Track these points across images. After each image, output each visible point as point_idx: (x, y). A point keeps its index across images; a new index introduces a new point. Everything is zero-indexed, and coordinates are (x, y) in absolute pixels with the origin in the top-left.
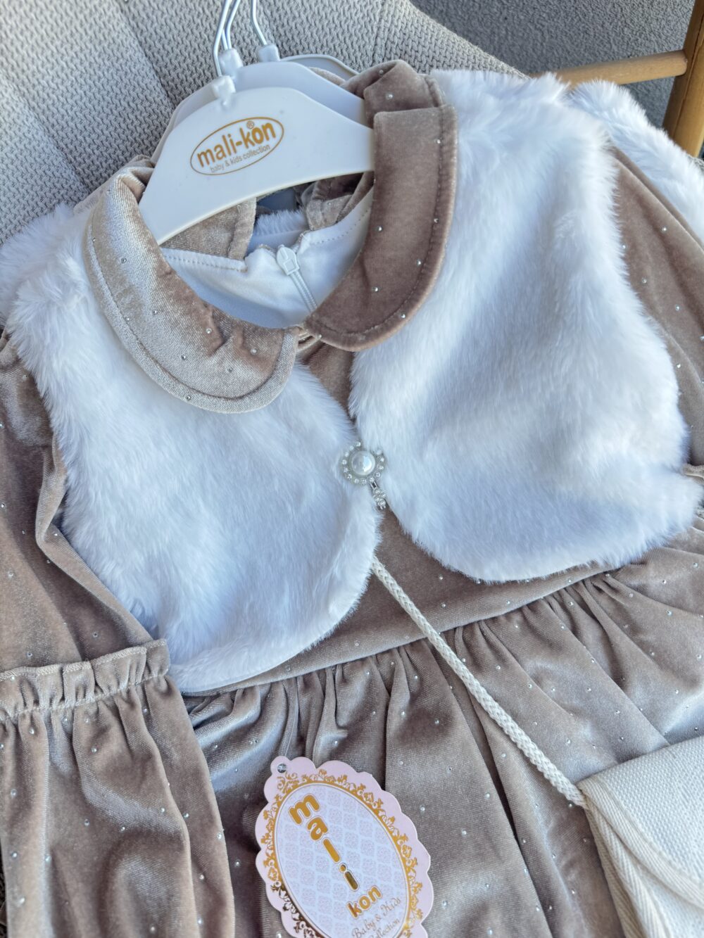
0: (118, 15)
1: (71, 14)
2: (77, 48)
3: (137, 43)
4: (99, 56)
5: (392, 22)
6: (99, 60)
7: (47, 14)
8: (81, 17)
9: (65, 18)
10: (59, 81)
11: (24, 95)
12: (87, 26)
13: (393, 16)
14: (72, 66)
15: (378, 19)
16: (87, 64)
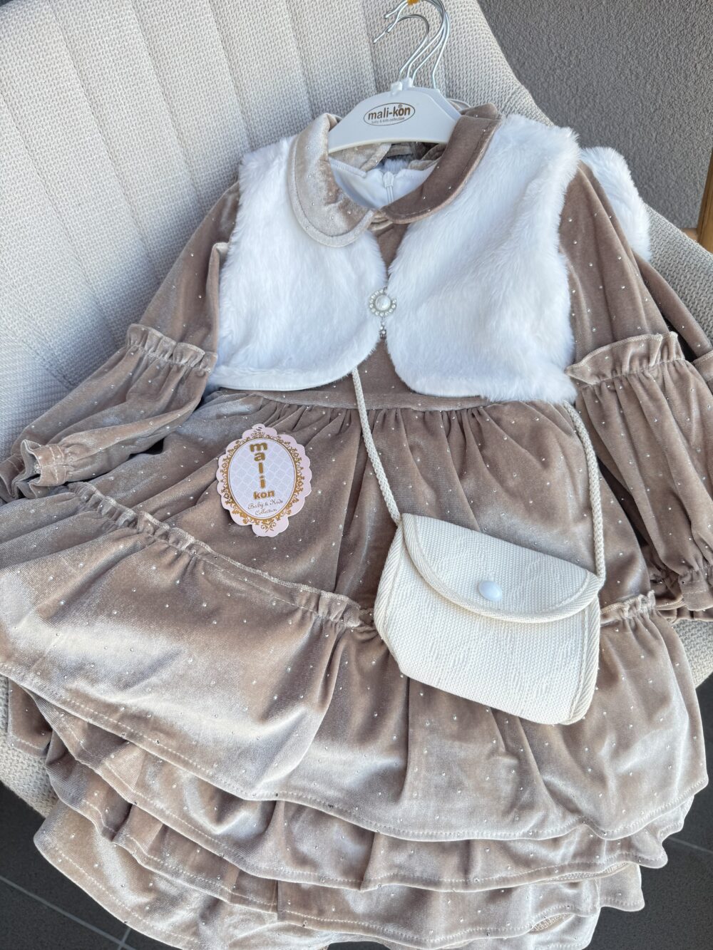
0: (369, 62)
1: (346, 54)
2: (342, 71)
3: (374, 78)
4: (352, 78)
7: (335, 50)
8: (350, 56)
9: (342, 55)
10: (327, 83)
11: (307, 85)
12: (351, 62)
16: (344, 80)
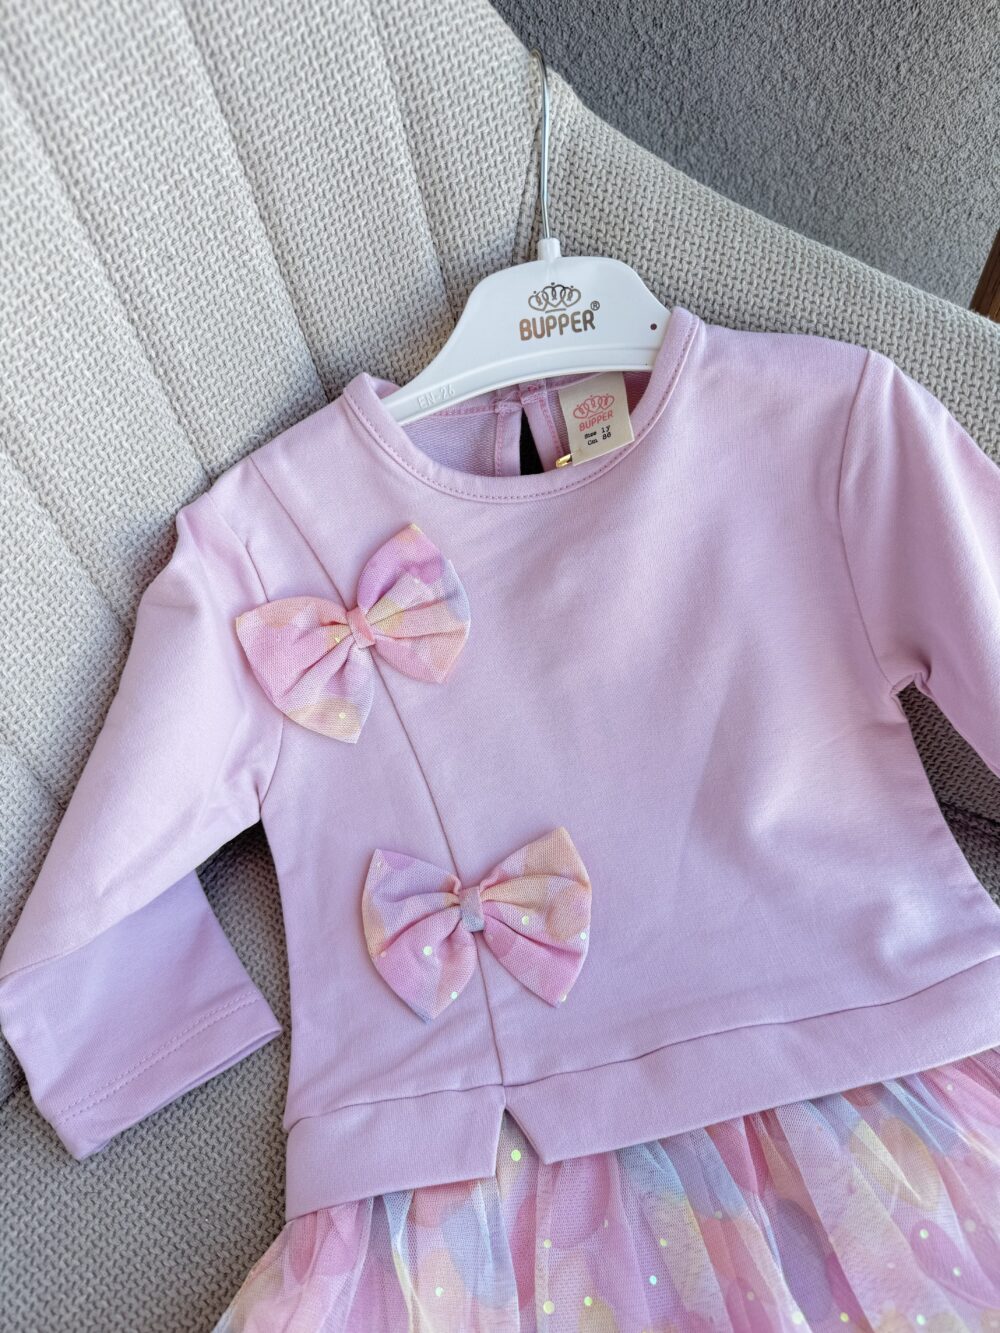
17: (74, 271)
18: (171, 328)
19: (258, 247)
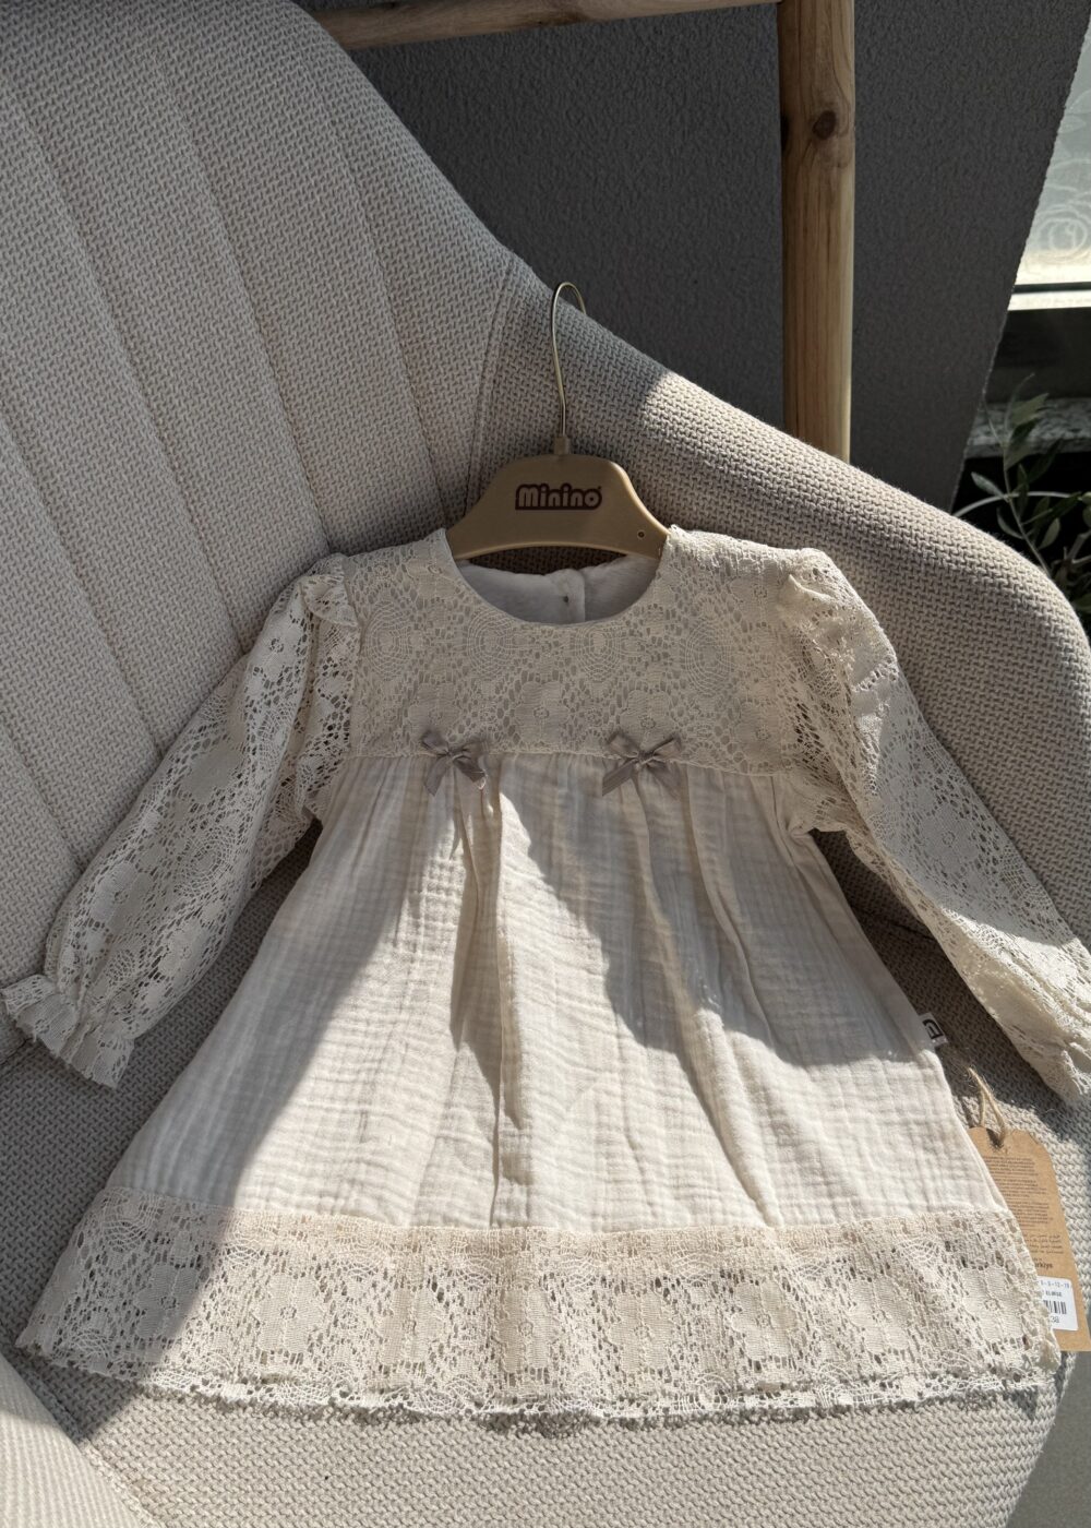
0: (225, 242)
5: (516, 292)
6: (198, 282)
12: (192, 247)
13: (518, 286)
14: (168, 281)
15: (501, 286)
17: (123, 401)
18: (192, 446)
19: (267, 386)
